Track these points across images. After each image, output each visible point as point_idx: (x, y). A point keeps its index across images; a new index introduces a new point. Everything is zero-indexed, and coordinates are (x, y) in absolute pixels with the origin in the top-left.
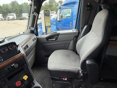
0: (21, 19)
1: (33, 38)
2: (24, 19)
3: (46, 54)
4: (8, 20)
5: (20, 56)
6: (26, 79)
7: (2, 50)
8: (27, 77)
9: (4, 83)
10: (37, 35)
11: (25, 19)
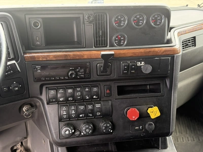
5: (165, 51)
6: (153, 116)
7: (134, 20)
8: (158, 114)
9: (108, 91)
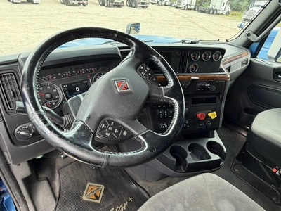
0: (204, 12)
1: (244, 59)
2: (209, 13)
3: (249, 106)
4: (177, 8)
10: (254, 55)
11: (213, 14)
